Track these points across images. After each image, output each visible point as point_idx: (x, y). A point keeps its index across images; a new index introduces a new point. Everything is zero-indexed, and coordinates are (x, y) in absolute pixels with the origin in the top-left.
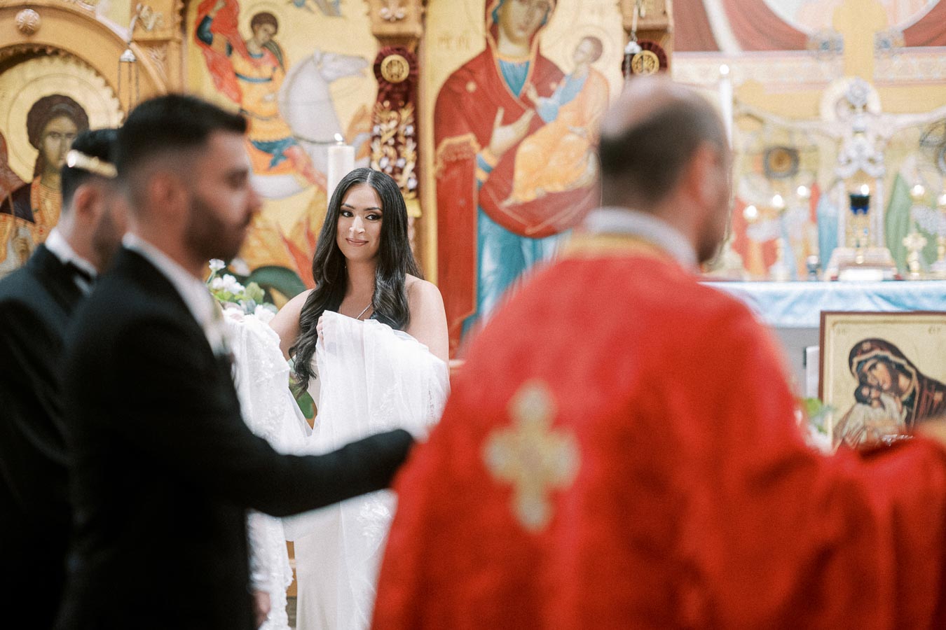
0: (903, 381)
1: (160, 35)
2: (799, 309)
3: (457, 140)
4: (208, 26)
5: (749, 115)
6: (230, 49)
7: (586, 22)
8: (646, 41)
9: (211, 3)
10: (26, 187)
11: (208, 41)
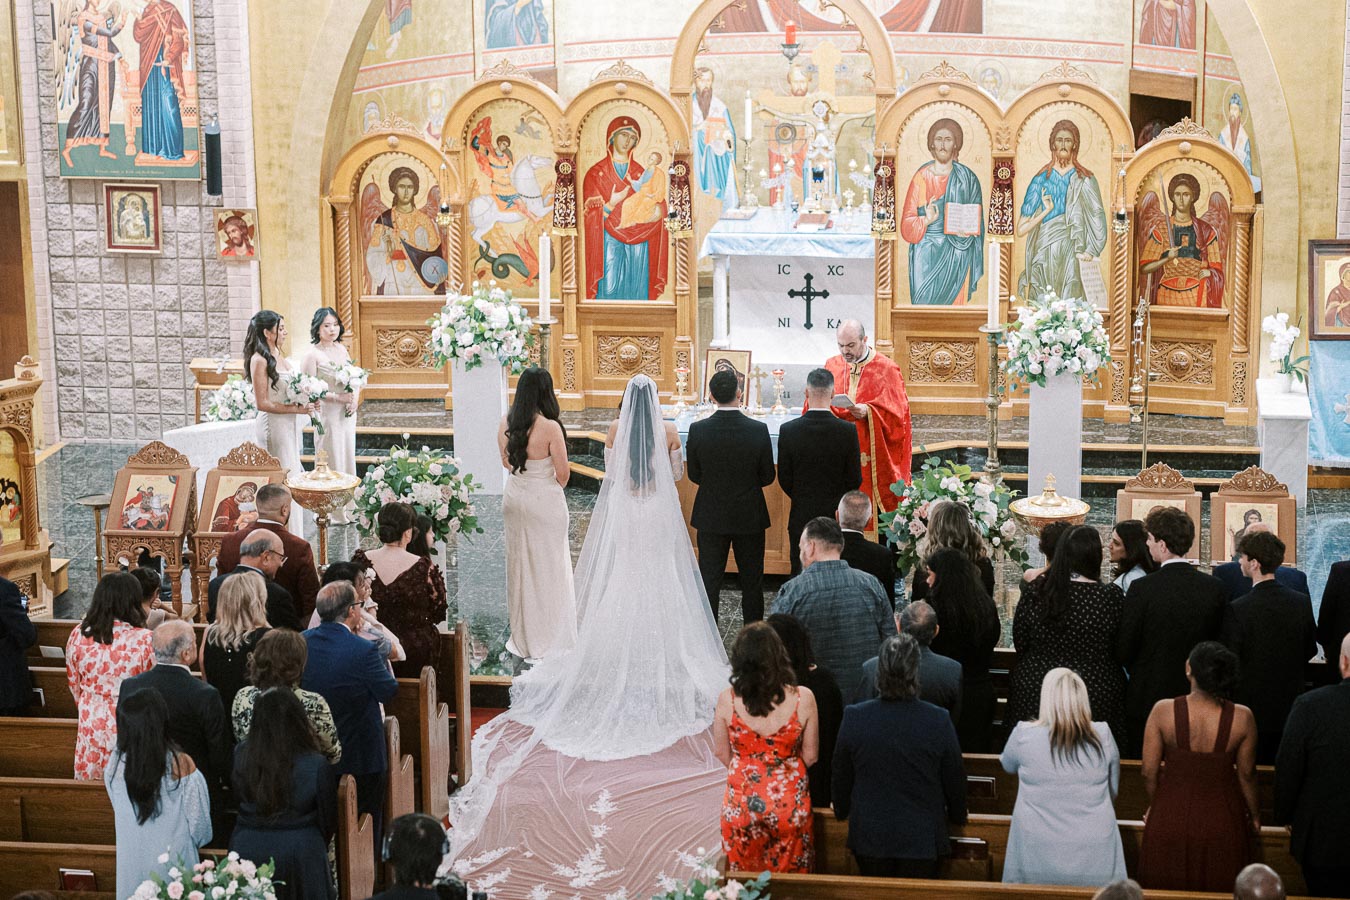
1: (455, 149)
3: (594, 198)
4: (477, 141)
5: (764, 110)
6: (488, 152)
7: (653, 147)
8: (680, 160)
9: (478, 130)
10: (389, 211)
11: (477, 149)
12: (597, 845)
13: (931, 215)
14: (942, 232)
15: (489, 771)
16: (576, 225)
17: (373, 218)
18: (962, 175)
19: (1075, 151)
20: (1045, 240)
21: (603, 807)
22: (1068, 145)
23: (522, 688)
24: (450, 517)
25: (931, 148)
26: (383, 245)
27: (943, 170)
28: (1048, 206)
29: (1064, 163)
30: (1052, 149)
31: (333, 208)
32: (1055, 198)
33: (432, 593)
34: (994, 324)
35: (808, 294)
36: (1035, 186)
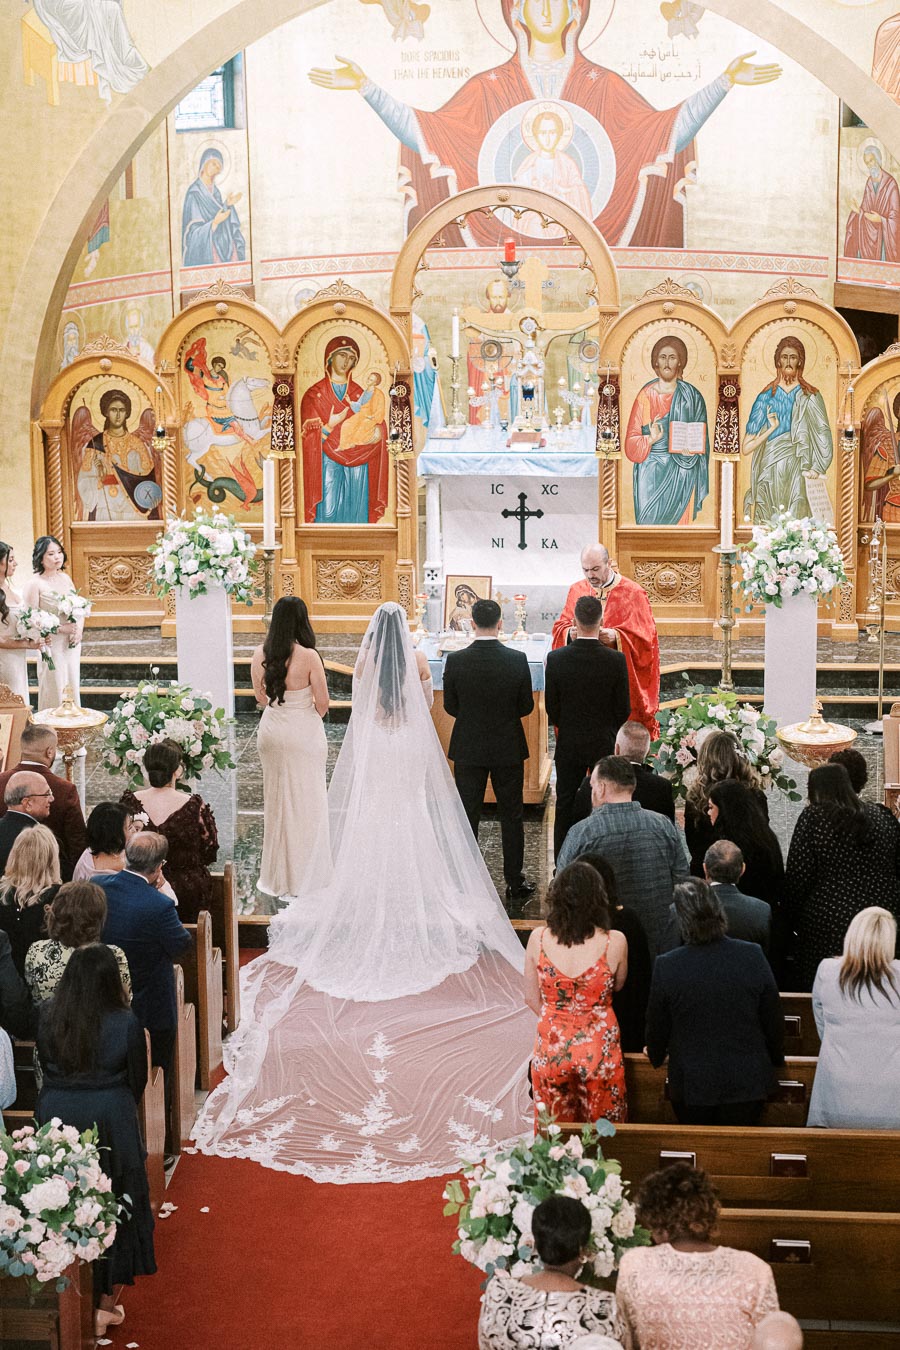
0: (472, 599)
1: (170, 372)
2: (488, 466)
3: (313, 420)
4: (191, 363)
5: (470, 327)
6: (202, 374)
7: (373, 366)
8: (401, 380)
9: (192, 351)
10: (100, 436)
11: (191, 370)
12: (381, 1091)
13: (655, 434)
14: (667, 450)
15: (258, 1014)
16: (294, 447)
17: (83, 442)
18: (687, 393)
19: (800, 367)
20: (770, 459)
21: (380, 1050)
22: (793, 362)
23: (281, 927)
24: (203, 754)
25: (655, 366)
26: (95, 471)
27: (667, 388)
28: (773, 424)
29: (789, 380)
30: (777, 366)
31: (44, 433)
32: (780, 415)
33: (204, 833)
34: (727, 544)
35: (522, 514)
36: (760, 404)
